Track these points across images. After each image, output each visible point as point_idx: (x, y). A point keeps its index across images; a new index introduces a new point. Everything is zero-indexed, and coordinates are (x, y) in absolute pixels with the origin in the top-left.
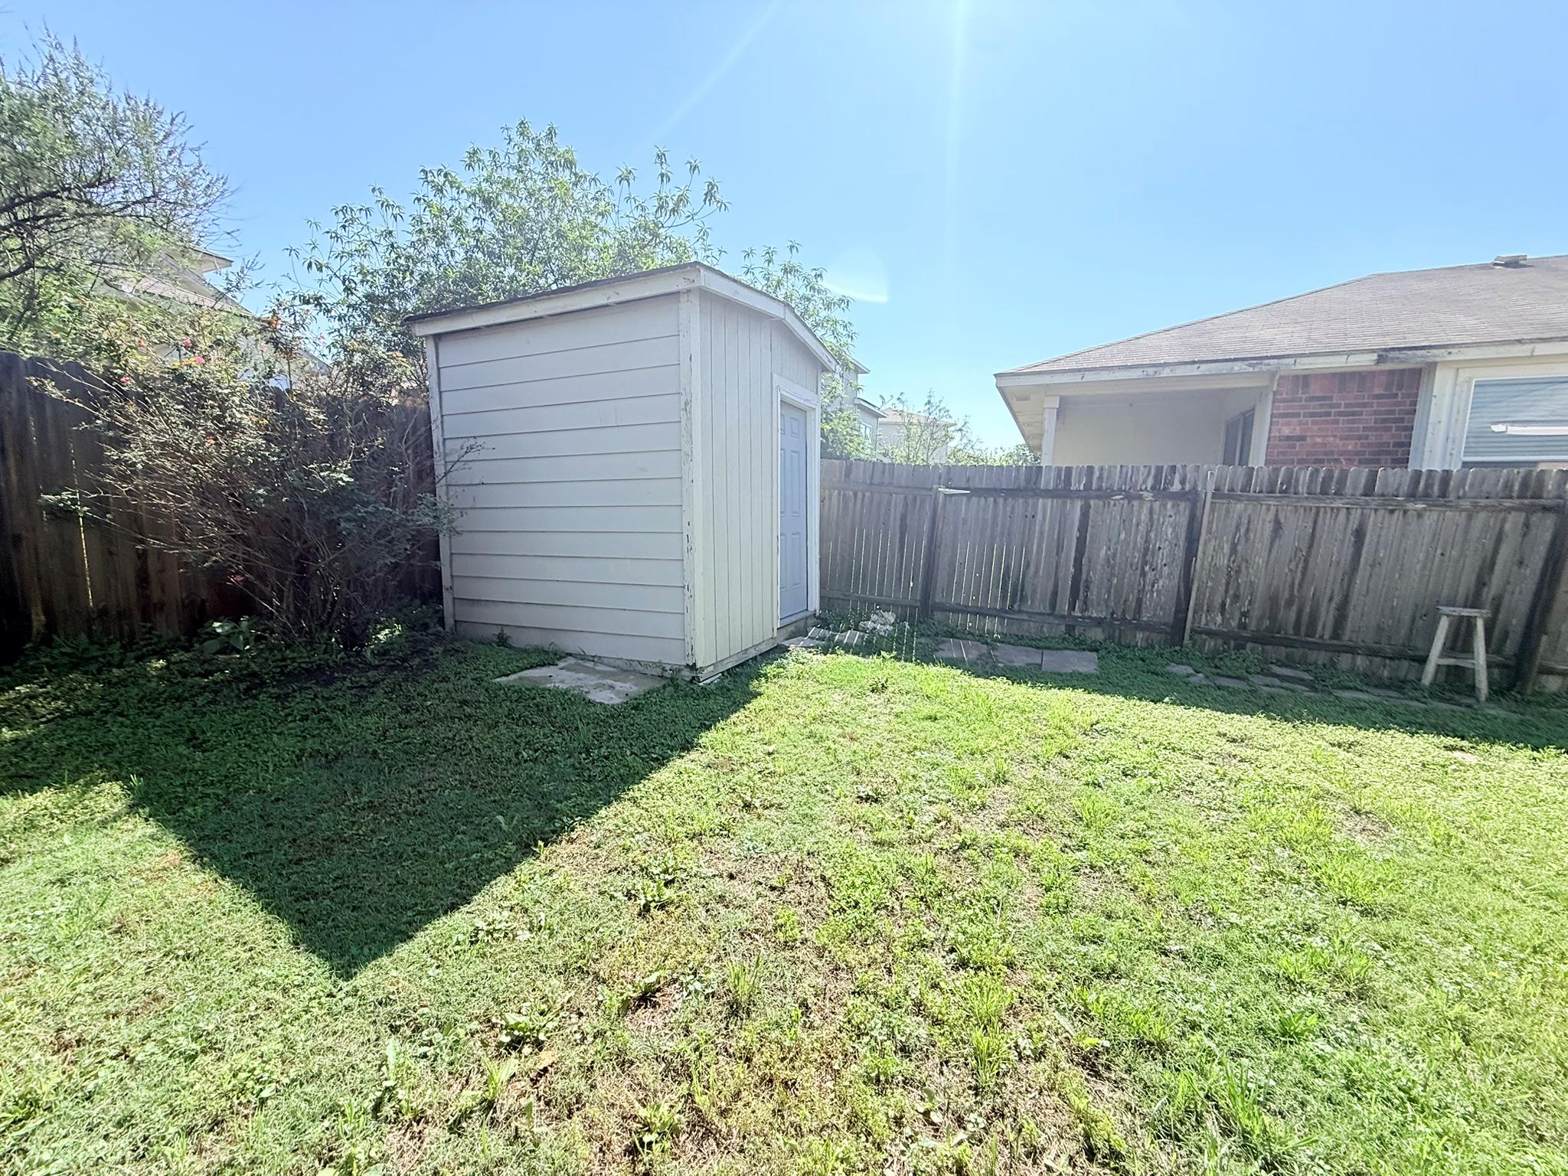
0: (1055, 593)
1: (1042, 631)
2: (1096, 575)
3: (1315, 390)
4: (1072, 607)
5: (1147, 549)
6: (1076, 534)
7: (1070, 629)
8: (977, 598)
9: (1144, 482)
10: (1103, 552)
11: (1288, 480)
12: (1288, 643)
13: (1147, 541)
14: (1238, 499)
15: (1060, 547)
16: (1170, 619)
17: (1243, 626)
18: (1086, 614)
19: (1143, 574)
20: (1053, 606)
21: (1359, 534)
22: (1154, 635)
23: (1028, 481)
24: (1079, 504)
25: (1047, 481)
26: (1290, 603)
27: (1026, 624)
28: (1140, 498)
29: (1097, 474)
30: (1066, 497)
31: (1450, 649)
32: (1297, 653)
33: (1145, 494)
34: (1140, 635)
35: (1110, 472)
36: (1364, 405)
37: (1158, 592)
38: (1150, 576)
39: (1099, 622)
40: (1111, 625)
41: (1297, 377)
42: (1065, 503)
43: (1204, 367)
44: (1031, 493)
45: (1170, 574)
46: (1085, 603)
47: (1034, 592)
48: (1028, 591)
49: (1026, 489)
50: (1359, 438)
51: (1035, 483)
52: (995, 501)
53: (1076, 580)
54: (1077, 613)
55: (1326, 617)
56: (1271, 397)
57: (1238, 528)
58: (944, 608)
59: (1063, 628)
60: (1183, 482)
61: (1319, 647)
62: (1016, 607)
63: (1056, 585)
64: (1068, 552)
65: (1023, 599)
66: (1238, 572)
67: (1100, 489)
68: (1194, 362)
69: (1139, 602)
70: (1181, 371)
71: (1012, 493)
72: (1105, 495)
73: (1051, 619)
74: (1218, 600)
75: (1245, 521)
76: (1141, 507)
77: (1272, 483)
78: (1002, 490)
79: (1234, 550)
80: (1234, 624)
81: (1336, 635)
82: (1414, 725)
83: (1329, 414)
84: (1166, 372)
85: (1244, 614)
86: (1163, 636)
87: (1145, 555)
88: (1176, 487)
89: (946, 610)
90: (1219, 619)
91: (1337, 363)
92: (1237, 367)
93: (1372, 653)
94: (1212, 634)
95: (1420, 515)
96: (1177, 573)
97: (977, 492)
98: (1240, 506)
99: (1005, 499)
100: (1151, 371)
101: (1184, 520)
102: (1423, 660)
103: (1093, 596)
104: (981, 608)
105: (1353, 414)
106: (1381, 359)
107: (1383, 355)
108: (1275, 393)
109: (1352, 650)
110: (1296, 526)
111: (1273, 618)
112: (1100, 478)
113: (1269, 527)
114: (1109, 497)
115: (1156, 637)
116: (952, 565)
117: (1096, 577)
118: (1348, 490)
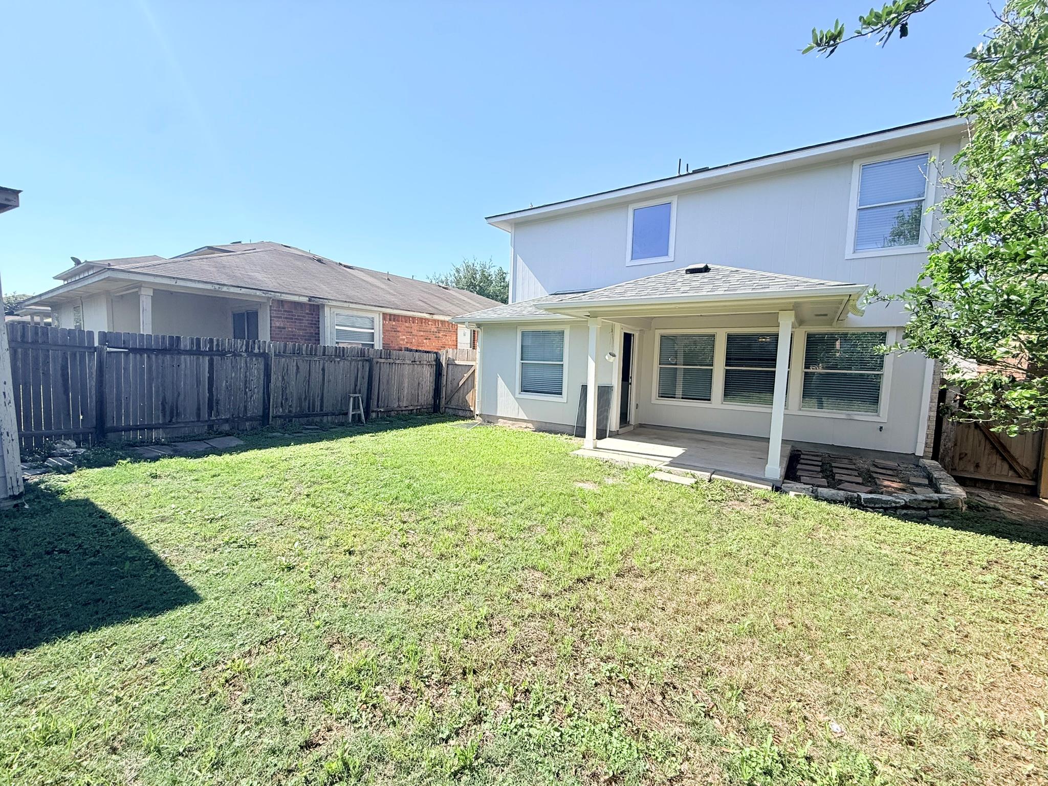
0: (199, 409)
1: (193, 432)
2: (222, 396)
3: (286, 307)
4: (210, 415)
5: (246, 381)
6: (207, 375)
7: (211, 427)
8: (144, 419)
9: (241, 347)
10: (224, 384)
11: (299, 349)
12: (307, 416)
13: (246, 377)
14: (283, 357)
15: (198, 382)
16: (261, 413)
17: (290, 411)
18: (219, 418)
19: (246, 393)
20: (198, 415)
21: (323, 370)
22: (254, 422)
23: (171, 344)
24: (207, 359)
25: (185, 344)
26: (305, 399)
27: (183, 429)
28: (241, 355)
29: (215, 343)
30: (199, 355)
31: (354, 409)
32: (310, 419)
33: (243, 354)
34: (247, 424)
35: (222, 341)
36: (304, 317)
37: (254, 401)
38: (249, 394)
39: (227, 421)
40: (233, 421)
41: (278, 301)
42: (198, 358)
43: (243, 290)
44: (176, 352)
45: (258, 392)
46: (217, 411)
47: (185, 410)
48: (181, 409)
49: (170, 350)
50: (304, 330)
51: (177, 346)
52: (148, 357)
53: (210, 400)
54: (213, 418)
55: (318, 404)
56: (269, 308)
57: (284, 370)
58: (117, 430)
59: (206, 427)
60: (259, 348)
61: (317, 415)
62: (174, 420)
63: (199, 405)
64: (204, 386)
65: (178, 415)
66: (286, 388)
67: (218, 350)
68: (238, 287)
69: (245, 407)
70: (232, 290)
71: (163, 351)
72: (222, 354)
73: (199, 424)
74: (280, 401)
75: (286, 366)
76: (241, 360)
77: (294, 350)
78: (154, 350)
79: (283, 379)
80: (287, 411)
81: (321, 410)
82: (362, 433)
83: (292, 319)
84: (225, 289)
85: (290, 406)
86: (258, 422)
87: (245, 384)
88: (256, 351)
89: (118, 431)
90: (281, 410)
91: (296, 299)
92: (258, 293)
93: (333, 414)
94: (280, 417)
95: (339, 363)
96: (262, 391)
97: (134, 350)
98: (283, 360)
99: (156, 355)
100: (217, 287)
101: (262, 367)
102: (346, 414)
103: (221, 408)
104: (148, 425)
105: (300, 320)
106: (310, 300)
107: (311, 298)
108: (270, 306)
109: (327, 415)
110: (304, 367)
111: (301, 407)
112: (218, 345)
113: (295, 368)
114: (224, 355)
115: (255, 423)
116: (119, 400)
117: (221, 397)
118: (318, 354)
